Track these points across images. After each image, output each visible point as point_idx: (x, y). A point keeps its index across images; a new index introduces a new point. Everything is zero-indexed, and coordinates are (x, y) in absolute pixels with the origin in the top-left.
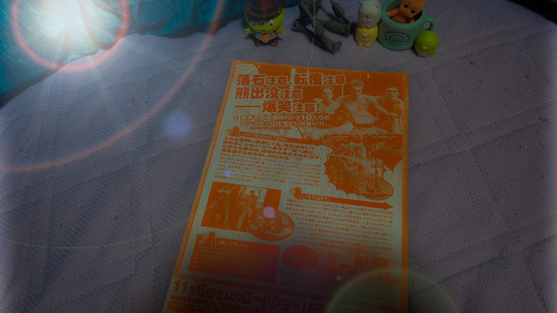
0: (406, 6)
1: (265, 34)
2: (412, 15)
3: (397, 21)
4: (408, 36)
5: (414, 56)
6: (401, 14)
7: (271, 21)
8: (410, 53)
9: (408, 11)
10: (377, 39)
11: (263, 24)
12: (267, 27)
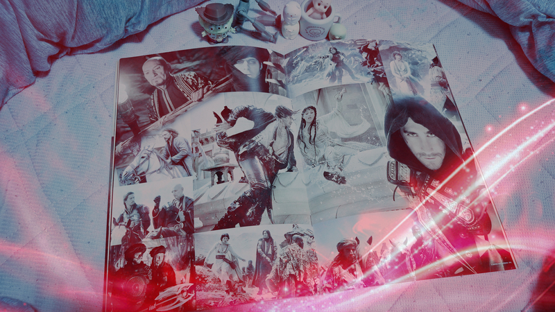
0: (319, 4)
2: (325, 10)
3: (314, 18)
4: (324, 29)
6: (316, 11)
9: (321, 7)
10: (299, 33)
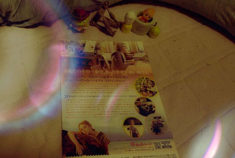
0: (146, 15)
1: (80, 27)
2: (149, 19)
3: (142, 22)
4: (147, 29)
5: (149, 38)
7: (84, 21)
8: (146, 36)
9: (147, 17)
10: (132, 30)
11: (81, 22)
12: (82, 24)
